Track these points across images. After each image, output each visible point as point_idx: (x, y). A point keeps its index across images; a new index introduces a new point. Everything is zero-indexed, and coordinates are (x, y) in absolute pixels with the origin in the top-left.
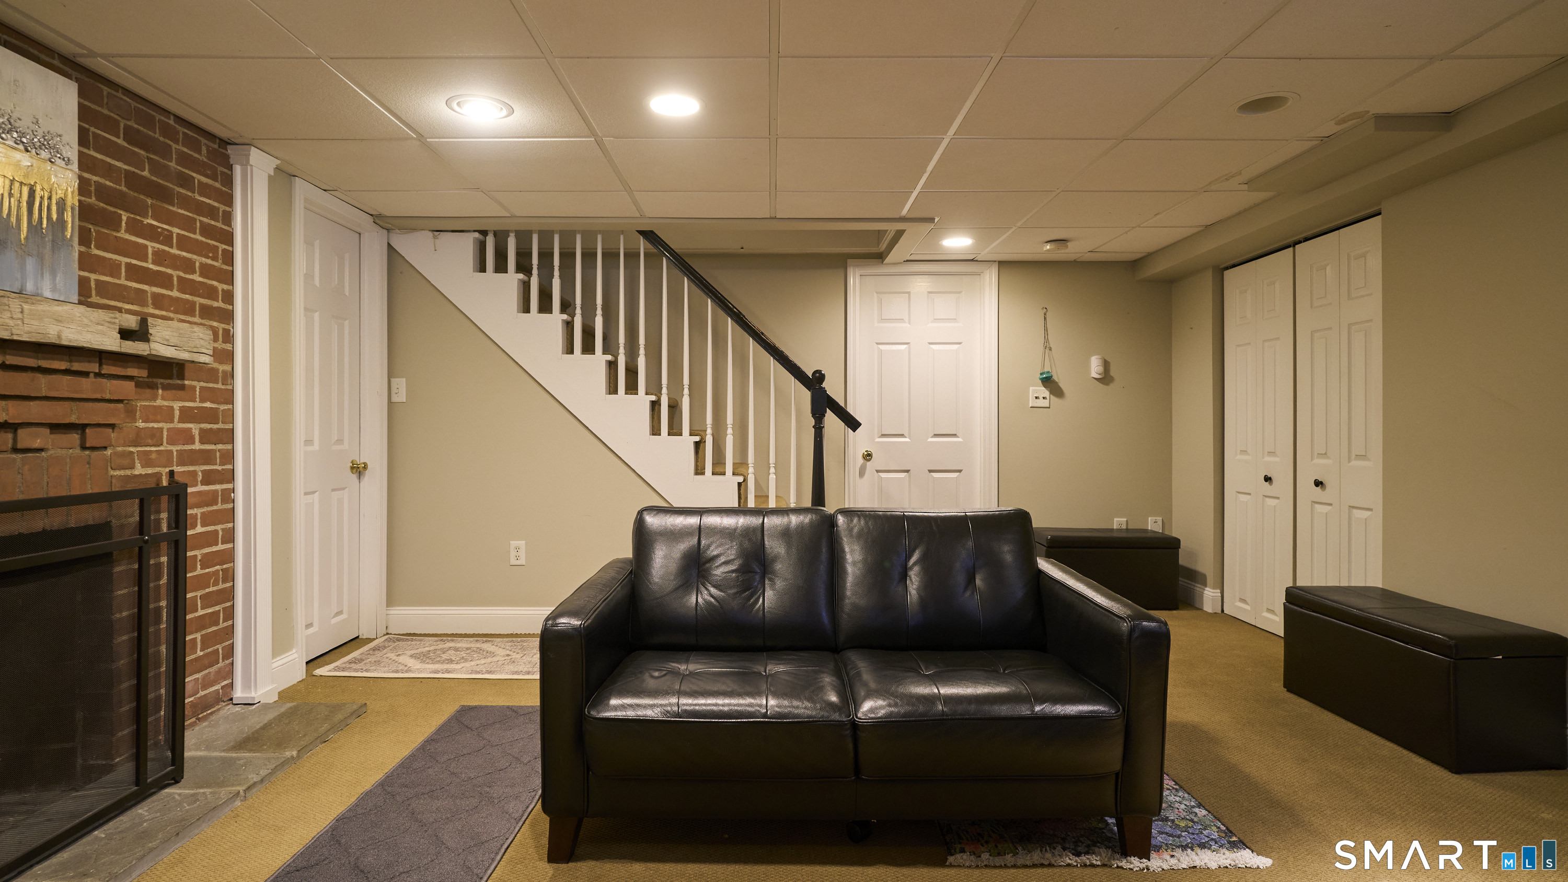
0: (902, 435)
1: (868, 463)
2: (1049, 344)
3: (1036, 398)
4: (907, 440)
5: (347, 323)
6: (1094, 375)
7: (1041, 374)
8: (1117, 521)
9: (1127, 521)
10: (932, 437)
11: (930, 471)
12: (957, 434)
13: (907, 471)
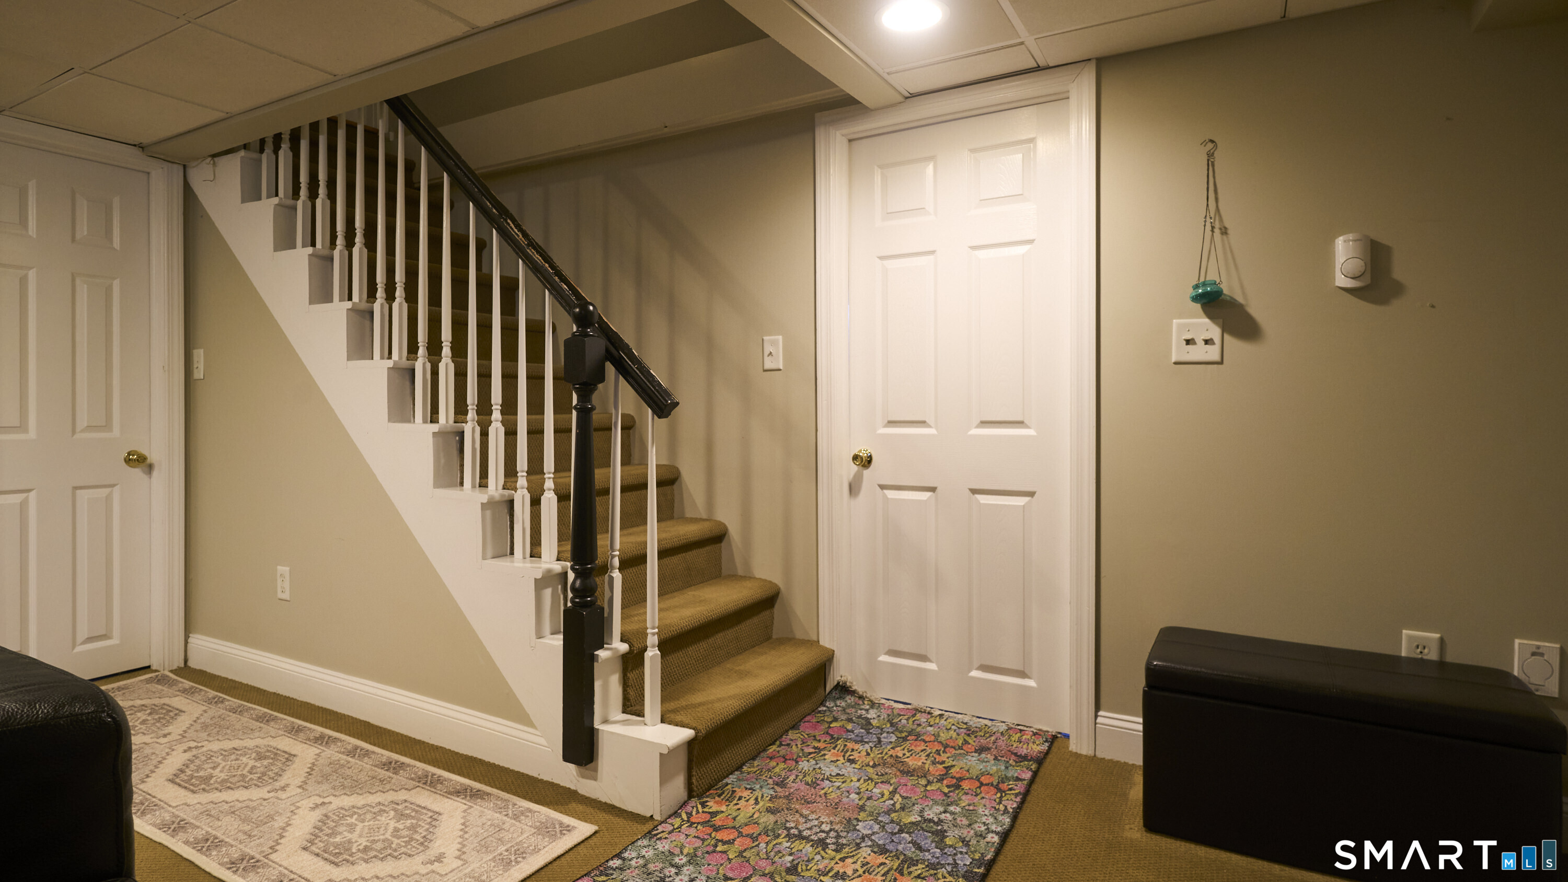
0: (923, 423)
1: (866, 473)
2: (1221, 220)
3: (1188, 342)
4: (932, 431)
5: (116, 284)
6: (1341, 281)
7: (1196, 287)
8: (1410, 638)
9: (1442, 641)
10: (977, 427)
11: (974, 491)
12: (1025, 421)
13: (933, 489)
